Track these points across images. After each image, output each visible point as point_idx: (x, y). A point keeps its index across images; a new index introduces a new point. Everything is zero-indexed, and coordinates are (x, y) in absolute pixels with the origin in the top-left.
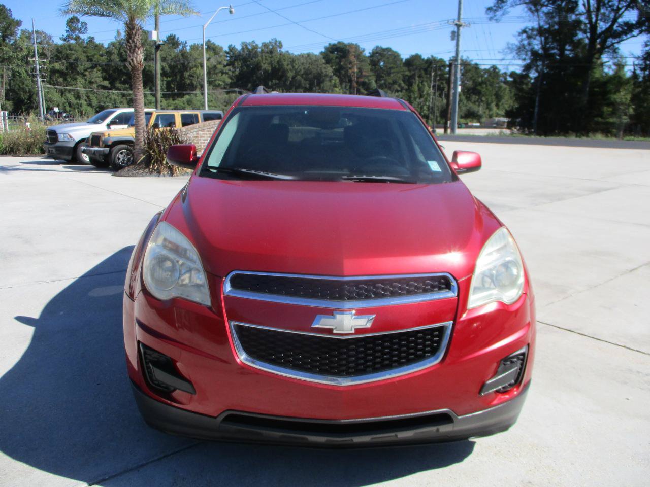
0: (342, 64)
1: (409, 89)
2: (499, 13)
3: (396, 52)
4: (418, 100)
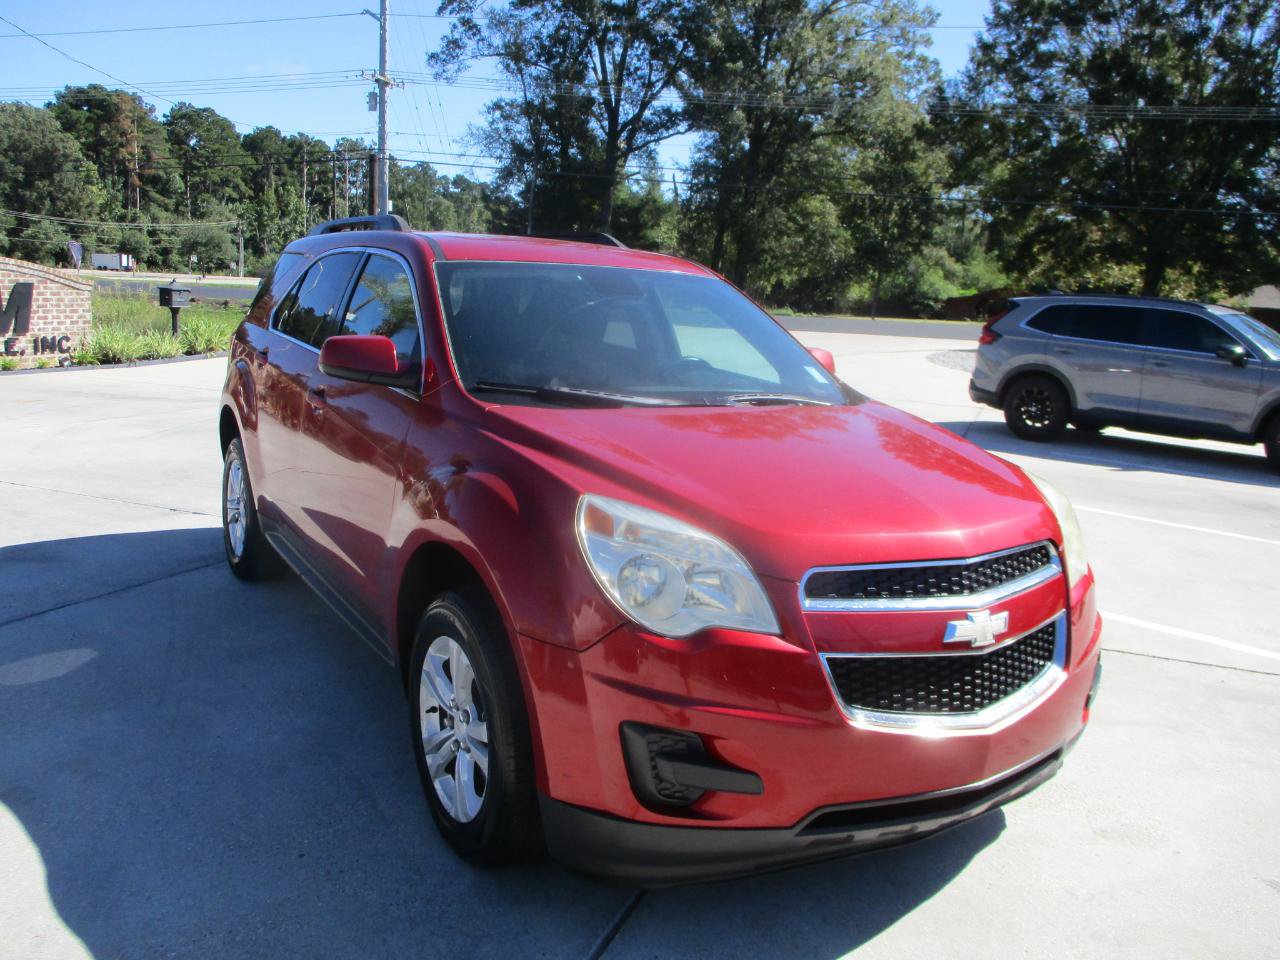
0: (103, 133)
1: (257, 196)
2: (451, 67)
3: (225, 119)
4: (277, 220)
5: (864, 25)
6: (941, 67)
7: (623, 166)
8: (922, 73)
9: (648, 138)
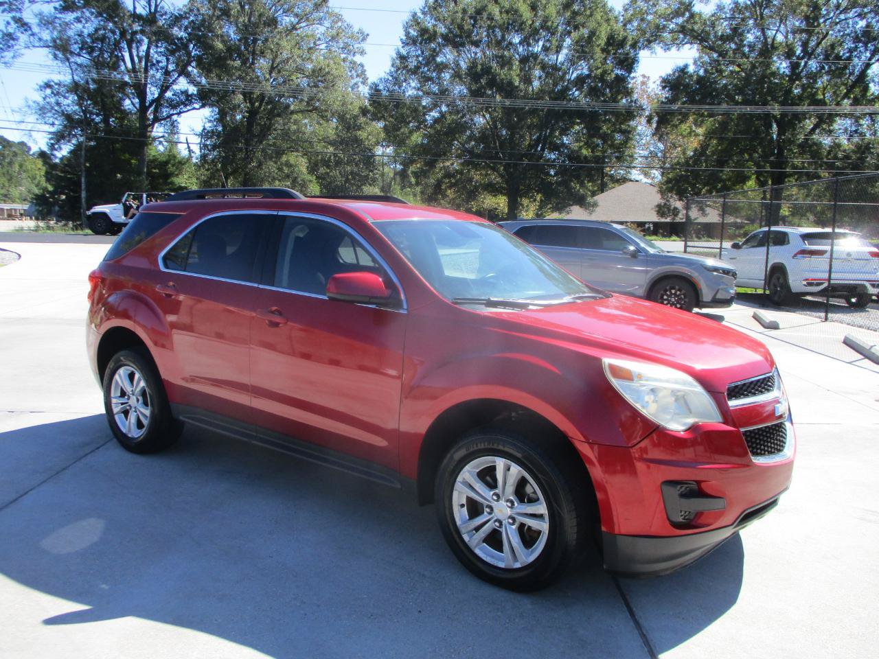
2: (8, 54)
5: (319, 39)
6: (365, 68)
7: (151, 132)
8: (353, 72)
9: (171, 112)
